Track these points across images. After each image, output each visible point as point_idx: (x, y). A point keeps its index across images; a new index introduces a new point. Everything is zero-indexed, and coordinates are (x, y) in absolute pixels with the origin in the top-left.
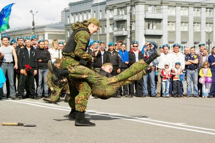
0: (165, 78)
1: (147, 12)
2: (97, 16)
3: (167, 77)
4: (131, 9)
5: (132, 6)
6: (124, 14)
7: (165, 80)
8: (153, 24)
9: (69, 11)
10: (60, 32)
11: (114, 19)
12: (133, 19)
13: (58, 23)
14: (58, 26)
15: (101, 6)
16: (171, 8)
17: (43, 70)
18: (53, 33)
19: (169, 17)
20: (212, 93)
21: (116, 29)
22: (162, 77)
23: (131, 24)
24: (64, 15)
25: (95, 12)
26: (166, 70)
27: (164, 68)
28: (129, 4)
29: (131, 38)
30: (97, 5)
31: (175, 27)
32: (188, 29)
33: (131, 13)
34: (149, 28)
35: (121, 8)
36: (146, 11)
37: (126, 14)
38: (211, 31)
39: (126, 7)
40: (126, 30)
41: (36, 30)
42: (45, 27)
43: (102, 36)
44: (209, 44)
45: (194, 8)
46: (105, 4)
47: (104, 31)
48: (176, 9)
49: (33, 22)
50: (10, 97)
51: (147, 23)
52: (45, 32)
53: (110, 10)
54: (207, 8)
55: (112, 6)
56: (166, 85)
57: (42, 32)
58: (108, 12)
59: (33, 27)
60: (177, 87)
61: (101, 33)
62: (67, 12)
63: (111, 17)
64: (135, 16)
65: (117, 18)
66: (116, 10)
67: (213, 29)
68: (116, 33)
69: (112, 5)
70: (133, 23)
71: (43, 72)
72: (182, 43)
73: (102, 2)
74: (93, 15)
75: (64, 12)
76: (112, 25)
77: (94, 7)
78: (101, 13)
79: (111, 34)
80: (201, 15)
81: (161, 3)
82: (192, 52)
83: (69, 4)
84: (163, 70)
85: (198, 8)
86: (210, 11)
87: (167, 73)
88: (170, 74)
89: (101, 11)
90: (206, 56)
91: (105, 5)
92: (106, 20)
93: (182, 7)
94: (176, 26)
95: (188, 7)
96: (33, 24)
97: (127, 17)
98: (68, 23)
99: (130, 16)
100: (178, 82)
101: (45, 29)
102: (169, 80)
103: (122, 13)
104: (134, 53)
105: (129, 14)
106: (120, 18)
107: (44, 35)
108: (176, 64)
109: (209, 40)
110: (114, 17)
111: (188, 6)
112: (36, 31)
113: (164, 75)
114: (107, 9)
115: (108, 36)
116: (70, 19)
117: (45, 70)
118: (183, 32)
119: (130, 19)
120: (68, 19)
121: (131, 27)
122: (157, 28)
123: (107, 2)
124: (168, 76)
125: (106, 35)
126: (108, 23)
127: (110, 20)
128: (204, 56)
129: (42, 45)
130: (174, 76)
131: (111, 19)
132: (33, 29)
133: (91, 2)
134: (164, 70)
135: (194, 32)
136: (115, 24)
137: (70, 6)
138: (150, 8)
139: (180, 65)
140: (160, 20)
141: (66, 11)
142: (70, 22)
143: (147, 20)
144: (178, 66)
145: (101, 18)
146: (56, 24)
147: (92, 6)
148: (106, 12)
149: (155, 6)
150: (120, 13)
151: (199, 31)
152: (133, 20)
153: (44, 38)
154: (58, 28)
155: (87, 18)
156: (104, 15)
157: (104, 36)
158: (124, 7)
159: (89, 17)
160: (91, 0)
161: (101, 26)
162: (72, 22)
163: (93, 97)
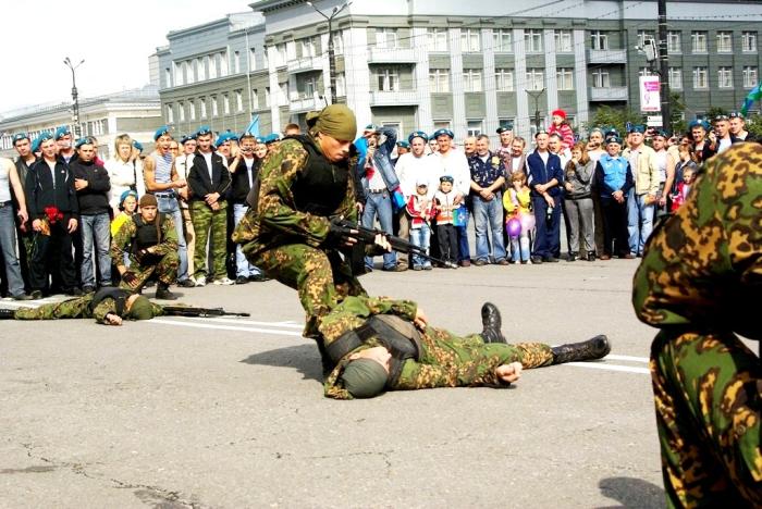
0: (420, 219)
1: (373, 48)
2: (243, 64)
3: (423, 215)
4: (331, 41)
5: (333, 33)
6: (313, 53)
7: (419, 226)
8: (391, 78)
9: (169, 54)
10: (148, 111)
11: (289, 69)
12: (337, 66)
13: (141, 88)
14: (142, 95)
15: (253, 36)
16: (435, 34)
17: (91, 218)
18: (129, 115)
19: (432, 58)
20: (542, 252)
21: (295, 95)
22: (409, 218)
23: (333, 82)
24: (157, 65)
25: (237, 52)
26: (420, 197)
27: (416, 194)
28: (325, 28)
30: (243, 33)
31: (450, 83)
32: (483, 86)
33: (331, 53)
34: (381, 88)
35: (306, 40)
36: (371, 44)
37: (319, 54)
38: (540, 89)
39: (319, 35)
40: (321, 97)
41: (84, 109)
42: (107, 100)
44: (538, 125)
45: (495, 30)
46: (264, 30)
47: (265, 103)
48: (448, 36)
49: (74, 88)
50: (10, 295)
51: (376, 76)
52: (107, 113)
53: (277, 45)
54: (526, 31)
55: (281, 36)
56: (422, 239)
57: (99, 114)
58: (272, 50)
59: (74, 102)
60: (448, 240)
61: (256, 107)
62: (162, 58)
63: (281, 63)
64: (343, 59)
65: (298, 67)
66: (292, 46)
67: (545, 84)
68: (296, 107)
69: (281, 33)
70: (341, 77)
71: (94, 222)
72: (469, 123)
73: (255, 27)
74: (233, 61)
75: (156, 58)
76: (285, 86)
77: (235, 40)
78: (253, 56)
79: (284, 109)
80: (513, 48)
81: (410, 22)
82: (481, 147)
83: (168, 36)
84: (412, 199)
85: (505, 30)
86: (535, 38)
87: (422, 206)
88: (430, 208)
89: (253, 49)
90: (520, 158)
91: (265, 34)
92: (267, 74)
93: (464, 29)
94: (450, 79)
95: (480, 29)
96: (75, 95)
97: (322, 63)
98: (169, 86)
100: (450, 229)
101: (106, 104)
102: (429, 223)
103: (310, 52)
105: (327, 54)
106: (305, 65)
107: (105, 121)
108: (441, 180)
109: (537, 113)
110: (290, 64)
111: (479, 26)
112: (82, 111)
113: (415, 212)
114: (268, 43)
115: (276, 115)
116: (171, 75)
117: (99, 217)
118: (469, 96)
119: (331, 68)
120: (168, 74)
121: (333, 90)
122: (402, 88)
123: (268, 27)
124: (427, 213)
125: (269, 111)
126: (273, 80)
127: (278, 71)
128: (517, 156)
130: (440, 211)
131: (281, 71)
132: (76, 107)
133: (225, 28)
134: (415, 200)
135: (498, 93)
136: (293, 83)
137: (171, 40)
138: (381, 37)
139: (452, 182)
140: (408, 67)
141: (161, 54)
142: (172, 83)
143: (374, 67)
144: (446, 186)
145: (254, 69)
146: (137, 90)
147: (230, 38)
148: (266, 53)
149: (395, 29)
150: (305, 52)
151: (511, 90)
152: (337, 70)
153: (106, 129)
154: (142, 101)
155: (218, 69)
156: (262, 60)
157: (264, 116)
158: (313, 37)
159: (224, 67)
160: (225, 23)
161: (256, 90)
162: (179, 82)
163: (231, 282)
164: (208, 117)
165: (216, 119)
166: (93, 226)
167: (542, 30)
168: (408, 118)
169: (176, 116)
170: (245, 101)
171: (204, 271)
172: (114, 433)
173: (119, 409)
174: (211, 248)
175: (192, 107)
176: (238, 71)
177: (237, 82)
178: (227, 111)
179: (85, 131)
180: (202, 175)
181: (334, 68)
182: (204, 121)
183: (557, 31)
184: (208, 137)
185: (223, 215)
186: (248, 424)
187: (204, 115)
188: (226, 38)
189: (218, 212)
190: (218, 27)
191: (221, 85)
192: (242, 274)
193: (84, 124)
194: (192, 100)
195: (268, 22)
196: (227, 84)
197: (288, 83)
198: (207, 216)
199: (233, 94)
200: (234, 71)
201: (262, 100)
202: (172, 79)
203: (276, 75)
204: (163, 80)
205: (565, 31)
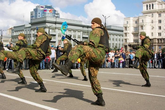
2: (27, 33)
9: (14, 30)
11: (35, 34)
16: (59, 30)
18: (5, 39)
19: (59, 34)
30: (27, 28)
46: (31, 27)
53: (33, 30)
54: (73, 31)
55: (34, 29)
58: (32, 31)
61: (28, 40)
63: (33, 33)
73: (29, 27)
74: (25, 32)
78: (28, 31)
80: (71, 33)
81: (56, 28)
85: (70, 31)
86: (75, 32)
89: (29, 30)
92: (31, 34)
98: (13, 35)
114: (31, 30)
115: (32, 41)
120: (13, 33)
122: (54, 38)
123: (32, 27)
131: (33, 34)
138: (51, 30)
140: (55, 35)
141: (12, 30)
145: (28, 33)
148: (31, 31)
149: (53, 29)
157: (30, 41)
160: (24, 26)
161: (29, 37)
162: (15, 34)
167: (76, 31)
168: (54, 43)
169: (14, 40)
176: (26, 34)
183: (78, 31)
188: (24, 28)
194: (15, 38)
197: (34, 36)
200: (25, 33)
201: (30, 39)
202: (14, 34)
204: (12, 34)
205: (79, 31)
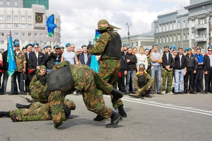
2: (181, 26)
4: (210, 19)
5: (210, 17)
6: (204, 23)
9: (158, 22)
10: (150, 39)
11: (196, 28)
12: (211, 27)
13: (149, 33)
14: (149, 35)
15: (184, 17)
18: (144, 41)
21: (197, 36)
23: (210, 32)
24: (154, 26)
25: (179, 22)
28: (208, 15)
29: (209, 43)
30: (181, 16)
33: (210, 23)
35: (202, 18)
37: (206, 23)
39: (206, 17)
40: (205, 37)
41: (131, 38)
42: (138, 36)
43: (185, 42)
49: (129, 32)
52: (138, 39)
53: (192, 20)
55: (193, 17)
57: (135, 40)
58: (190, 22)
59: (128, 36)
61: (184, 39)
63: (193, 26)
65: (198, 27)
66: (197, 20)
68: (197, 40)
69: (194, 16)
71: (131, 73)
73: (185, 14)
74: (178, 25)
75: (154, 23)
76: (194, 33)
77: (179, 18)
78: (184, 23)
79: (193, 40)
83: (158, 17)
89: (184, 21)
91: (188, 16)
92: (189, 29)
96: (129, 34)
97: (207, 26)
98: (157, 32)
99: (209, 25)
101: (138, 37)
103: (202, 22)
104: (208, 57)
105: (208, 23)
106: (201, 27)
107: (137, 42)
110: (196, 26)
112: (130, 39)
114: (189, 19)
115: (190, 42)
116: (158, 29)
117: (133, 72)
119: (209, 28)
125: (188, 41)
126: (190, 31)
129: (130, 51)
131: (193, 28)
132: (128, 38)
133: (176, 14)
136: (197, 32)
137: (159, 18)
141: (155, 22)
142: (158, 32)
145: (184, 27)
146: (147, 33)
147: (177, 18)
148: (188, 22)
150: (201, 23)
153: (137, 45)
154: (149, 36)
155: (173, 27)
156: (187, 25)
157: (187, 42)
158: (204, 18)
159: (174, 27)
160: (176, 13)
161: (184, 34)
162: (160, 31)
163: (172, 93)
164: (169, 42)
165: (171, 43)
166: (131, 74)
169: (159, 41)
170: (181, 37)
171: (165, 90)
172: (133, 137)
173: (135, 130)
174: (168, 83)
175: (161, 39)
176: (179, 28)
177: (179, 31)
178: (175, 40)
179: (131, 45)
180: (165, 60)
181: (210, 28)
182: (167, 43)
184: (167, 48)
185: (171, 73)
186: (175, 139)
187: (168, 41)
188: (176, 18)
189: (170, 71)
190: (174, 14)
191: (173, 32)
192: (176, 91)
193: (131, 43)
195: (189, 13)
196: (175, 32)
197: (195, 32)
198: (166, 73)
199: (177, 35)
200: (178, 28)
201: (186, 37)
202: (158, 30)
203: (191, 29)
204: (155, 30)
